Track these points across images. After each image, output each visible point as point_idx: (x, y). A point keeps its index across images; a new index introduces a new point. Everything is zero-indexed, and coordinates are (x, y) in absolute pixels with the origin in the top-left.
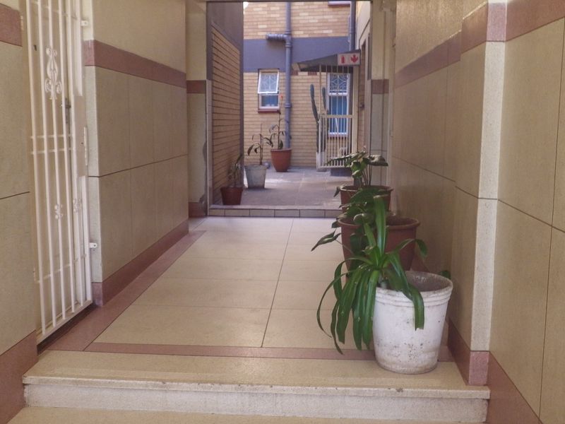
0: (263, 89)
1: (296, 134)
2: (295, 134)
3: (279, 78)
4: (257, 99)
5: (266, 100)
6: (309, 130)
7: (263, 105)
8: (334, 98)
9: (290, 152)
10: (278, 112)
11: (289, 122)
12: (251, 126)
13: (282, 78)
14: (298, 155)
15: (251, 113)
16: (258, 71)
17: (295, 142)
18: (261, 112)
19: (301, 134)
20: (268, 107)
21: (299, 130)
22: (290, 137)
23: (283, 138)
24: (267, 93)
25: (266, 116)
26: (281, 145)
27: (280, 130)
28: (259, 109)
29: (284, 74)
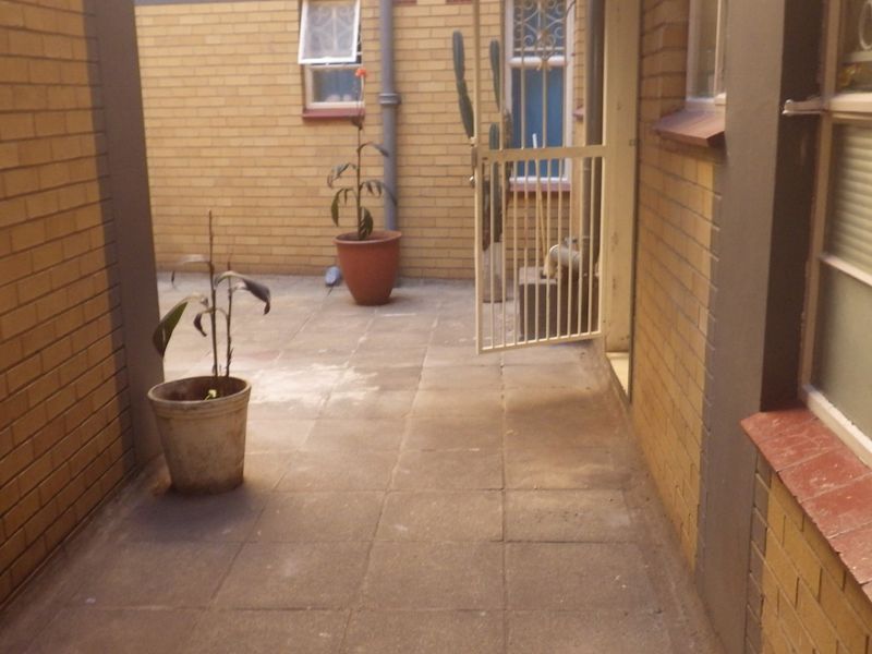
0: (315, 47)
1: (415, 182)
2: (413, 182)
3: (359, 14)
4: (298, 79)
5: (325, 82)
6: (452, 171)
7: (319, 97)
8: (532, 72)
9: (394, 245)
10: (357, 120)
11: (393, 153)
12: (285, 162)
13: (370, 14)
14: (421, 244)
15: (282, 122)
17: (414, 208)
18: (313, 120)
19: (430, 182)
20: (332, 104)
21: (424, 171)
22: (395, 199)
23: (375, 204)
24: (327, 60)
25: (327, 131)
26: (366, 223)
27: (362, 180)
28: (305, 110)
29: (376, 2)
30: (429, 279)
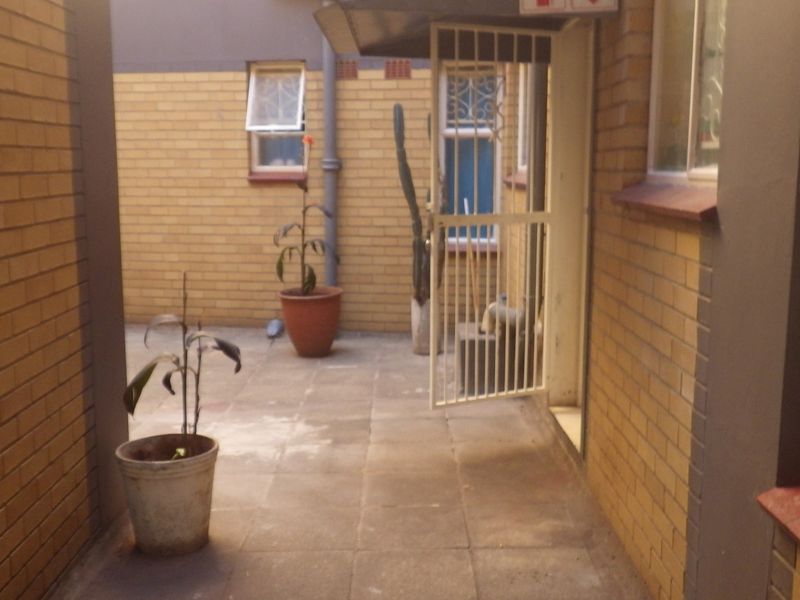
0: (261, 116)
1: (354, 241)
2: (352, 242)
3: (304, 86)
4: (244, 144)
5: (269, 147)
6: (389, 232)
7: (264, 161)
8: (466, 143)
9: (336, 301)
10: (302, 183)
11: (333, 214)
12: (230, 221)
13: (313, 86)
14: (359, 299)
15: (228, 183)
16: (248, 66)
17: (352, 265)
18: (258, 182)
19: (368, 241)
20: (277, 168)
21: (363, 231)
22: (336, 258)
23: (317, 261)
24: (272, 127)
25: (272, 195)
26: (310, 280)
27: (307, 239)
28: (251, 173)
29: (320, 75)
30: (365, 332)
